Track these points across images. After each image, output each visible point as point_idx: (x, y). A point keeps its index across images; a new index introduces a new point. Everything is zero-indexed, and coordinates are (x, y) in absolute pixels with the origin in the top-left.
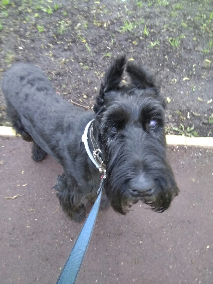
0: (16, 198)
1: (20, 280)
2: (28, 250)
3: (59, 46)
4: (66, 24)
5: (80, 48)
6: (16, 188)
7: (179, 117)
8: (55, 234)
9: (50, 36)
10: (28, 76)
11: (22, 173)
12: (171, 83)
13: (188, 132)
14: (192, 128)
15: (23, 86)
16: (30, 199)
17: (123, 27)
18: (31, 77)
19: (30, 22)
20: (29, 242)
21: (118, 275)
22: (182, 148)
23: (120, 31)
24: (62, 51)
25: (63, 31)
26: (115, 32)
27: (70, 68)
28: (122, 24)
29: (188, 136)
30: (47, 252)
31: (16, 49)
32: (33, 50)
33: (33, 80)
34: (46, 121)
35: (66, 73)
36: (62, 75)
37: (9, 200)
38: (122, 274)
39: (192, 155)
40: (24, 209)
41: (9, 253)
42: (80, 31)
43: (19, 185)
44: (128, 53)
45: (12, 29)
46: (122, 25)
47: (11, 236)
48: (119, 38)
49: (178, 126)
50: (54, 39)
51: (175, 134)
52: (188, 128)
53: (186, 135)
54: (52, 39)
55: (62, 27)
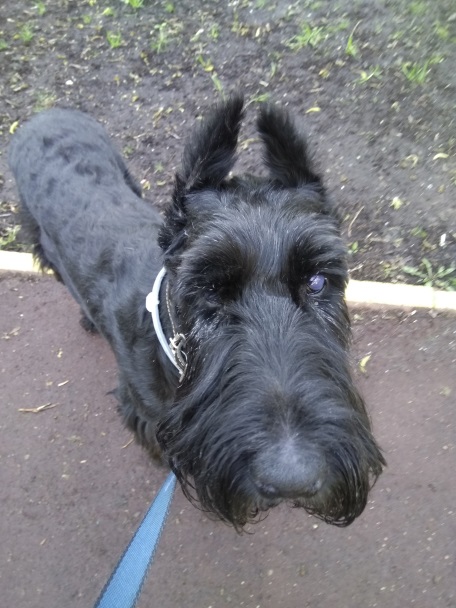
0: (41, 411)
1: (42, 594)
2: (63, 528)
3: (154, 79)
4: (170, 31)
5: (200, 83)
6: (43, 390)
7: (421, 244)
8: (123, 496)
9: (136, 56)
10: (62, 137)
11: (59, 356)
12: (405, 165)
13: (439, 279)
14: (450, 270)
15: (48, 159)
16: (72, 414)
17: (299, 38)
18: (68, 141)
19: (93, 27)
20: (64, 510)
21: (260, 598)
22: (423, 314)
23: (292, 46)
24: (160, 90)
25: (163, 46)
26: (280, 48)
27: (175, 128)
28: (296, 30)
29: (439, 287)
30: (104, 534)
31: (58, 85)
32: (95, 88)
33: (71, 148)
34: (82, 246)
35: (164, 138)
36: (157, 144)
37: (26, 416)
38: (269, 597)
39: (445, 333)
40: (58, 436)
41: (20, 531)
42: (200, 45)
43: (51, 383)
44: (308, 95)
45: (52, 41)
46: (295, 33)
47: (26, 494)
48: (290, 63)
49: (416, 263)
50: (144, 63)
51: (409, 283)
52: (441, 270)
53: (434, 285)
54: (139, 63)
55: (162, 36)
